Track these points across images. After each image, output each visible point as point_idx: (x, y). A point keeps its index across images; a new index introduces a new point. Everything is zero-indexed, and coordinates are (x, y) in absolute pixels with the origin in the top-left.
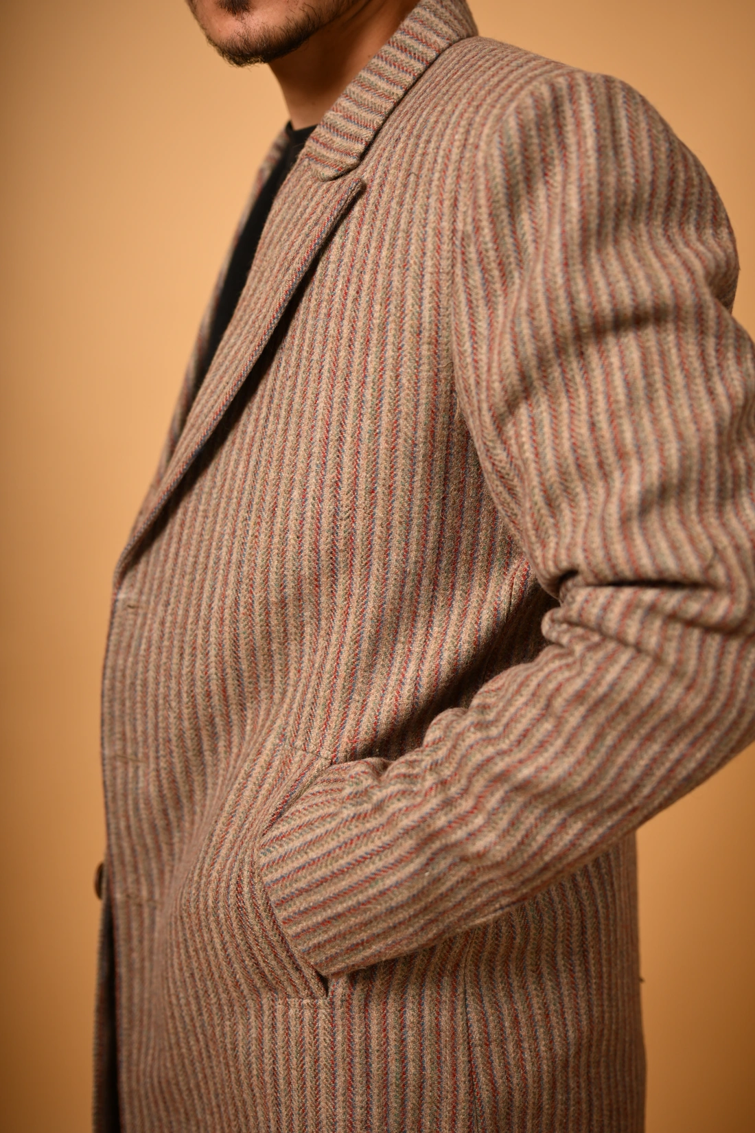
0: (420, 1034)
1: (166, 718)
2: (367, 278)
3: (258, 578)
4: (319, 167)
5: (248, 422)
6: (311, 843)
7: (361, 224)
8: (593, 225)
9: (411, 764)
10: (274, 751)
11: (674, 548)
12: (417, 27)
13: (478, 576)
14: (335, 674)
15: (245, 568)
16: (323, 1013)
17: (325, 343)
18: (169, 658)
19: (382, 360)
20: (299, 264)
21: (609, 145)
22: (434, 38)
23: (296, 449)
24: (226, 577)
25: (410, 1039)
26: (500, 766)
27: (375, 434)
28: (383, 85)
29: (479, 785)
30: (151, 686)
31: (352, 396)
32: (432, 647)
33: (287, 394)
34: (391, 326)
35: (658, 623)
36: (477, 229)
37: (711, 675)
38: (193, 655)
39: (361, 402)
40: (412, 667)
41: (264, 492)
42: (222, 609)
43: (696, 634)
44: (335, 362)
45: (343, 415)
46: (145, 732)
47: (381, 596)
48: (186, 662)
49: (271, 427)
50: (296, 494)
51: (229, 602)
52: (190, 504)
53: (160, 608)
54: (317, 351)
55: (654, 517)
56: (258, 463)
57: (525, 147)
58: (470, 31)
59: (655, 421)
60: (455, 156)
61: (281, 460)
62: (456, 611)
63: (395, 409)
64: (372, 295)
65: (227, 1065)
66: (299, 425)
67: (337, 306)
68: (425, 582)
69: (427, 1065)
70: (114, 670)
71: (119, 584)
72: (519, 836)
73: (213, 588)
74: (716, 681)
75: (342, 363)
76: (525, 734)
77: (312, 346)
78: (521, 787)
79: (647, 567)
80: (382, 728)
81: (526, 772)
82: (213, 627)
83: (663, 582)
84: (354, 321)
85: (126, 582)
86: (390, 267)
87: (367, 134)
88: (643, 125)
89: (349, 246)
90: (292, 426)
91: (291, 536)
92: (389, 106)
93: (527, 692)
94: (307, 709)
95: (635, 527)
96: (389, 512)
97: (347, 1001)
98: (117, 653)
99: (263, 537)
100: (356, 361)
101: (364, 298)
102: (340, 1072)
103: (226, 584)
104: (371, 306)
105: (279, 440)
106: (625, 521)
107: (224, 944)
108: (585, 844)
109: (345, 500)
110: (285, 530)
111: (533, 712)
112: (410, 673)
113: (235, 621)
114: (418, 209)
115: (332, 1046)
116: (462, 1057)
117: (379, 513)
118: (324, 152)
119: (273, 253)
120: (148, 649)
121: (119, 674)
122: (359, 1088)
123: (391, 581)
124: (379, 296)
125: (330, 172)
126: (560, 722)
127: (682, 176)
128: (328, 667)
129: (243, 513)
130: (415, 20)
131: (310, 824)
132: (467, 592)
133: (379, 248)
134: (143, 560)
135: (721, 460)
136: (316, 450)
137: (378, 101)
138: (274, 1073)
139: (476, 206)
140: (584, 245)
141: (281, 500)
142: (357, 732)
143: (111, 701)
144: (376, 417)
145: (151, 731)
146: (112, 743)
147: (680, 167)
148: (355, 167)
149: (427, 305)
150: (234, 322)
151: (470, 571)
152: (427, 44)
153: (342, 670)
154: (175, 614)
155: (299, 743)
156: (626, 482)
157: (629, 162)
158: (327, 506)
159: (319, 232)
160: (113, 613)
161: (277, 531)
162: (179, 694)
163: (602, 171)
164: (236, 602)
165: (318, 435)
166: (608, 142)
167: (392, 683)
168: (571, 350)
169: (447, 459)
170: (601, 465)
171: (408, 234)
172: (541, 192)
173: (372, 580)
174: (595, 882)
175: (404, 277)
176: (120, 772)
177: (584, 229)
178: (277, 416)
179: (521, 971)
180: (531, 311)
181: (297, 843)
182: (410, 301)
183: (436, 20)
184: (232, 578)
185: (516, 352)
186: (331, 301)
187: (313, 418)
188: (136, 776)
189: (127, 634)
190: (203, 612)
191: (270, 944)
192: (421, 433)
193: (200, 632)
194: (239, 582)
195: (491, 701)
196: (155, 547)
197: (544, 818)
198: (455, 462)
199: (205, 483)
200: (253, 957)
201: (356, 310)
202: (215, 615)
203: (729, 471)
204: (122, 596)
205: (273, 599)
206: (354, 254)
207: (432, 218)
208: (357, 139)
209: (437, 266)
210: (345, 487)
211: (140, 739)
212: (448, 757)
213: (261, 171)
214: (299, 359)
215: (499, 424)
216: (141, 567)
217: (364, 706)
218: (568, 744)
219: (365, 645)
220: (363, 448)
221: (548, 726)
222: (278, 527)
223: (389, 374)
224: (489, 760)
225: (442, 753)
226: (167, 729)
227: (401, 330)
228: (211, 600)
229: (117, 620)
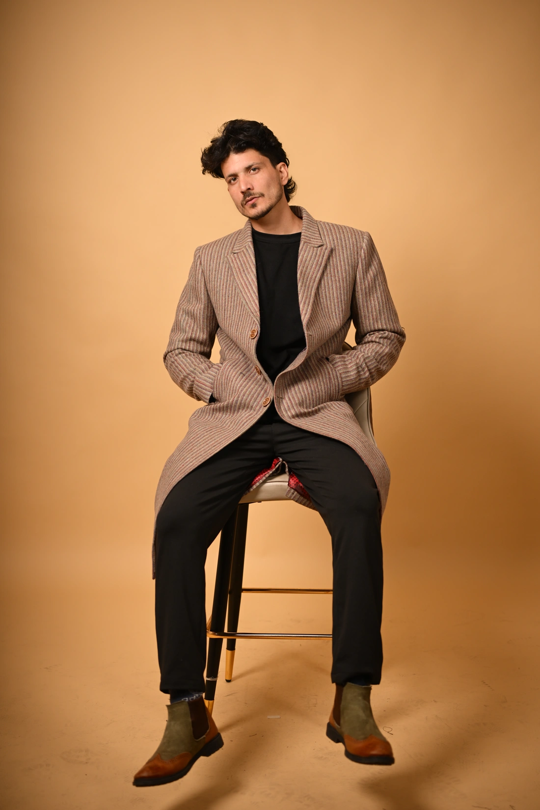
4: (311, 245)
92: (318, 233)
118: (310, 242)
148: (323, 245)
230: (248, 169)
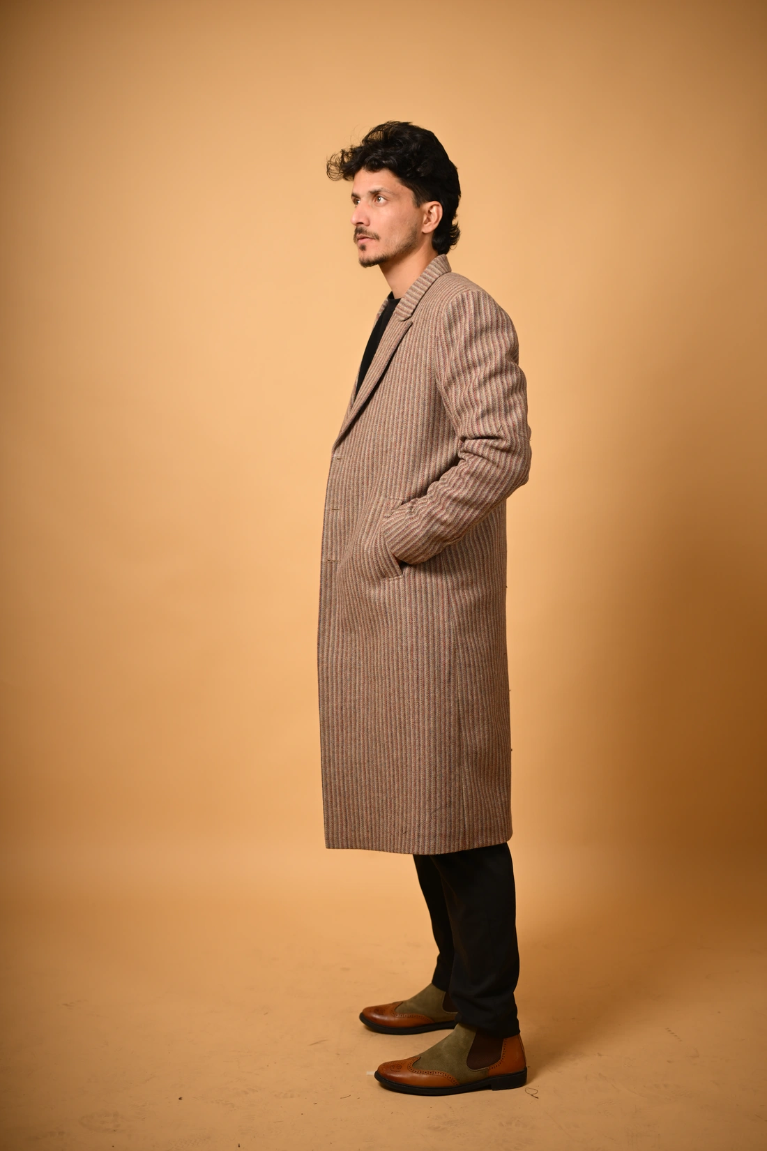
0: (432, 585)
1: (349, 493)
2: (412, 351)
3: (380, 443)
4: (400, 317)
5: (376, 396)
6: (398, 529)
7: (411, 335)
8: (474, 335)
9: (425, 499)
10: (383, 501)
11: (490, 426)
12: (430, 271)
13: (445, 441)
14: (402, 474)
15: (376, 441)
16: (401, 580)
17: (400, 371)
18: (351, 473)
19: (416, 375)
20: (393, 347)
21: (477, 312)
22: (435, 274)
23: (391, 403)
24: (369, 444)
25: (428, 587)
26: (448, 494)
27: (414, 397)
28: (419, 290)
29: (443, 500)
30: (345, 483)
31: (407, 386)
32: (432, 464)
33: (389, 386)
34: (418, 365)
35: (488, 449)
36: (441, 336)
37: (503, 462)
38: (359, 470)
39: (410, 388)
40: (426, 470)
41: (382, 417)
42: (369, 455)
43: (499, 452)
44: (403, 377)
45: (405, 392)
46: (341, 499)
47: (415, 448)
48: (356, 473)
49: (384, 397)
50: (391, 417)
51: (371, 452)
52: (358, 423)
53: (349, 458)
54: (398, 373)
55: (486, 418)
56: (380, 408)
57: (454, 313)
58: (448, 270)
59: (486, 391)
60: (436, 315)
61: (387, 407)
62: (439, 453)
63: (419, 390)
64: (413, 356)
65: (367, 605)
66: (392, 396)
67: (404, 359)
68: (429, 443)
69: (434, 595)
70: (332, 480)
71: (334, 452)
72: (456, 514)
73: (365, 448)
74: (505, 464)
75: (405, 376)
76: (455, 484)
77: (396, 372)
78: (455, 499)
79: (483, 433)
80: (418, 490)
81: (455, 495)
82: (365, 461)
83: (488, 437)
84: (408, 364)
85: (336, 451)
86: (418, 347)
87: (414, 307)
88: (488, 306)
89: (407, 341)
90: (390, 396)
91: (390, 430)
92: (420, 297)
93: (454, 473)
94: (394, 486)
95: (480, 421)
96: (417, 421)
97: (409, 575)
98: (333, 474)
99: (381, 431)
100: (409, 376)
101: (411, 357)
102: (407, 597)
103: (369, 446)
104: (413, 359)
105: (386, 401)
106: (477, 419)
107: (368, 562)
108: (475, 515)
109: (405, 418)
110: (388, 428)
111: (457, 478)
112: (426, 473)
113: (373, 458)
114: (426, 330)
115: (405, 590)
116: (445, 593)
117: (414, 422)
118: (401, 312)
119: (385, 343)
120: (344, 471)
121: (334, 481)
122: (413, 602)
123: (418, 443)
124: (415, 356)
125: (403, 319)
126: (464, 479)
127: (501, 319)
128: (399, 472)
129: (375, 424)
130: (429, 268)
131: (397, 523)
132: (442, 447)
133: (416, 342)
134: (342, 443)
135: (505, 401)
136: (397, 403)
137: (417, 295)
138: (384, 603)
139: (440, 329)
140: (471, 341)
141: (387, 419)
142: (410, 491)
143: (330, 491)
144: (414, 392)
145: (343, 498)
146: (329, 505)
147: (500, 316)
148: (410, 317)
149: (428, 358)
150: (372, 365)
151: (443, 440)
152: (433, 277)
153: (404, 472)
154: (353, 458)
155: (392, 497)
156: (478, 408)
157: (484, 316)
158: (400, 420)
159: (399, 337)
160: (332, 462)
161: (386, 429)
162: (353, 484)
163: (475, 320)
164: (373, 452)
165: (398, 398)
166: (478, 311)
167: (420, 476)
168: (467, 371)
169: (435, 404)
170: (471, 403)
171: (423, 337)
172: (459, 325)
173: (412, 443)
174: (487, 543)
175: (422, 350)
176: (330, 515)
177: (471, 336)
178: (386, 393)
179: (465, 568)
180: (455, 360)
181: (394, 529)
182: (423, 357)
183: (435, 268)
184: (371, 444)
185: (451, 372)
186: (402, 358)
187: (397, 393)
188: (337, 515)
189: (337, 468)
190: (362, 456)
191: (384, 558)
192: (426, 397)
193: (361, 463)
194: (374, 445)
195: (446, 477)
196: (346, 439)
197: (462, 509)
198: (437, 406)
199: (363, 416)
200: (378, 565)
201: (409, 360)
202: (366, 456)
203: (508, 404)
204: (335, 456)
205: (384, 450)
206: (408, 343)
207: (430, 333)
208: (411, 308)
209: (431, 346)
210: (405, 414)
211: (339, 502)
212: (434, 495)
213: (378, 314)
214: (392, 376)
215: (447, 390)
216: (342, 446)
217: (412, 483)
218: (466, 485)
219: (411, 464)
220: (410, 402)
221: (461, 481)
222: (386, 427)
223: (417, 379)
224: (445, 492)
225: (433, 494)
226: (348, 496)
227: (421, 366)
228: (365, 452)
229: (333, 464)
230: (376, 195)
